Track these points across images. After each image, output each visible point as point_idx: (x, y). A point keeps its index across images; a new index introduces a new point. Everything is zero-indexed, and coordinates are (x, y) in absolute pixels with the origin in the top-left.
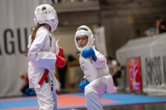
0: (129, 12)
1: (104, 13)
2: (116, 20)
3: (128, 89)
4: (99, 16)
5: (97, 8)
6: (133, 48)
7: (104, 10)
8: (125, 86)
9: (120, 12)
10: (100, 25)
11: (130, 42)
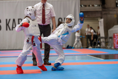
0: (115, 12)
1: (104, 13)
2: (109, 16)
3: (113, 48)
4: (102, 14)
5: (101, 10)
6: (116, 29)
7: (104, 11)
8: (112, 46)
9: (111, 12)
10: (101, 18)
11: (115, 26)
